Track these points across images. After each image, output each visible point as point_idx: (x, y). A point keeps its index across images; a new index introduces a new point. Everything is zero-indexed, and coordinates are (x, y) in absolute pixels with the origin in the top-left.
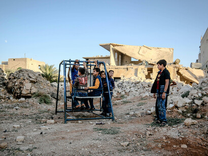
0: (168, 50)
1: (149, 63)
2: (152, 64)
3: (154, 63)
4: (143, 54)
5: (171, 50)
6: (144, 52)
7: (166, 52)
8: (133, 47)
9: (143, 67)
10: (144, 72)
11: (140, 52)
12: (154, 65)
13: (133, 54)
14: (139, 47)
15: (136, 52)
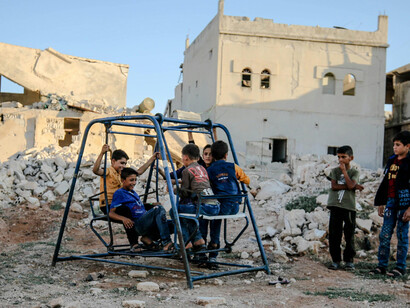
0: (116, 70)
1: (71, 104)
2: (78, 109)
3: (83, 106)
4: (46, 75)
5: (124, 70)
6: (48, 68)
7: (112, 75)
8: (16, 49)
9: (51, 114)
10: (53, 131)
11: (40, 69)
12: (83, 110)
13: (17, 71)
14: (33, 52)
15: (26, 67)
